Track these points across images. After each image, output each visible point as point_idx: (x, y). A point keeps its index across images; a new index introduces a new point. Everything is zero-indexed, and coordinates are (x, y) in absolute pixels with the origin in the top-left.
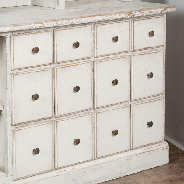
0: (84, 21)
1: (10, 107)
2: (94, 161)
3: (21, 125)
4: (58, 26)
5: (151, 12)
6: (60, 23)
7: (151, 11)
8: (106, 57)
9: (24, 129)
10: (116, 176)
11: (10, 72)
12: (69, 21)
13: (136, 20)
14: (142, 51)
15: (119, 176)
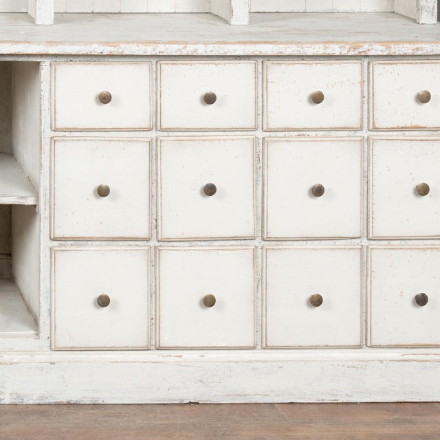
0: (226, 50)
1: (48, 203)
2: (260, 351)
3: (72, 242)
4: (158, 54)
5: (417, 49)
6: (163, 50)
7: (419, 46)
8: (296, 133)
9: (77, 250)
10: (322, 398)
11: (48, 133)
12: (186, 47)
13: (381, 64)
14: (402, 132)
15: (328, 399)
